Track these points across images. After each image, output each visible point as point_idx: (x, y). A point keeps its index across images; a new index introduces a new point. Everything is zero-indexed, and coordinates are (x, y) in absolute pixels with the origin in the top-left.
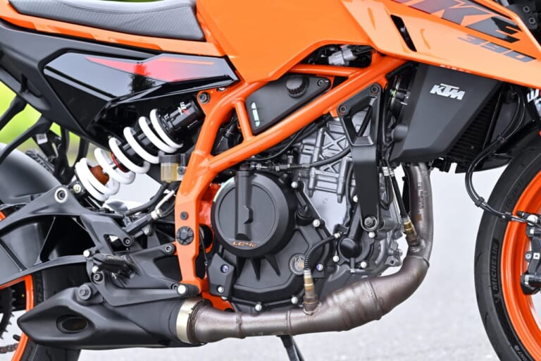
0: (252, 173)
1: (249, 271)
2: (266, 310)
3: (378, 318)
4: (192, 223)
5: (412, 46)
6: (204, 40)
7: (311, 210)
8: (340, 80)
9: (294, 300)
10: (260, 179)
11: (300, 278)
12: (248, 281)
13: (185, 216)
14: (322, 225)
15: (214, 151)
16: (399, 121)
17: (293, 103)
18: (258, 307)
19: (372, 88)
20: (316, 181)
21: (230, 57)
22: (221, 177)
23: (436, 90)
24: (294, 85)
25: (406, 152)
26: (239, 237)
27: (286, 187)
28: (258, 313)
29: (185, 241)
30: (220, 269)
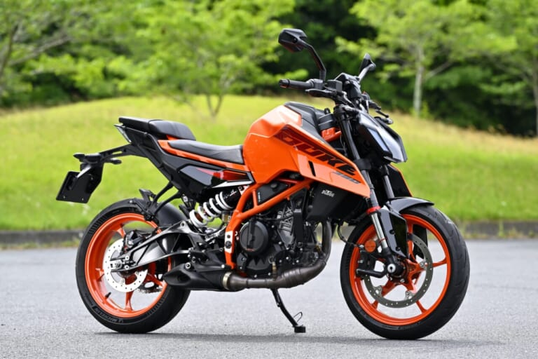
0: (255, 221)
1: (253, 262)
2: (258, 277)
3: (303, 284)
4: (231, 240)
5: (314, 173)
6: (244, 164)
7: (278, 236)
8: (293, 185)
9: (269, 274)
10: (258, 224)
11: (271, 265)
12: (252, 266)
13: (229, 237)
14: (283, 244)
15: (244, 210)
16: (310, 203)
17: (273, 193)
18: (256, 276)
19: (304, 190)
20: (282, 226)
21: (252, 172)
22: (245, 220)
23: (324, 192)
24: (274, 186)
25: (311, 216)
26: (248, 247)
27: (268, 228)
28: (255, 279)
29: (228, 247)
30: (241, 259)
